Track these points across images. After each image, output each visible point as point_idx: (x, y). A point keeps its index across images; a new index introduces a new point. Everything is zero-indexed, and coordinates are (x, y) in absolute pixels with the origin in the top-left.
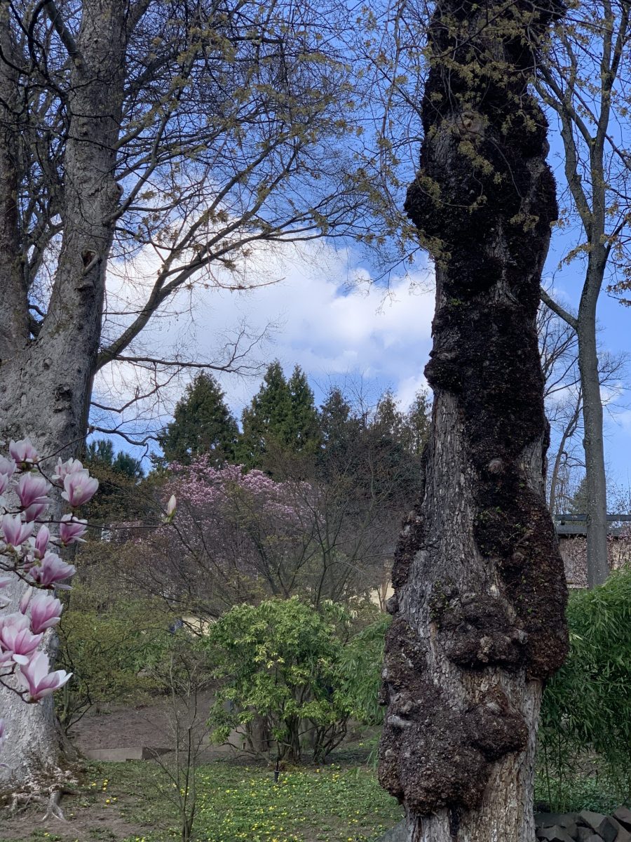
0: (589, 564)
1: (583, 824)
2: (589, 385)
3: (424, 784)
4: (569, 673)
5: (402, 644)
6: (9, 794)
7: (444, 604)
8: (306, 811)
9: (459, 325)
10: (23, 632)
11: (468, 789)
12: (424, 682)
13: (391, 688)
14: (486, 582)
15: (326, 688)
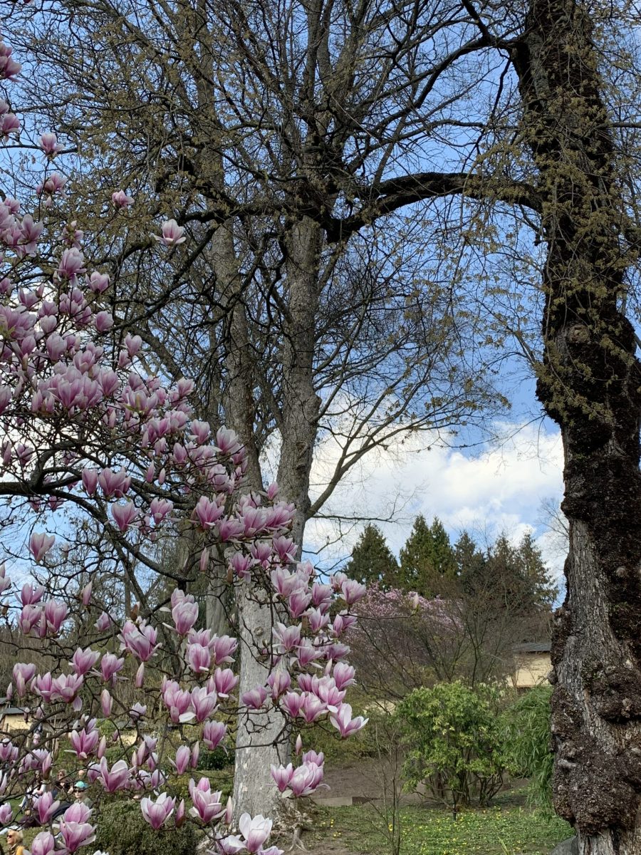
3: (591, 810)
5: (564, 706)
7: (593, 675)
8: (480, 842)
9: (584, 473)
10: (333, 690)
11: (624, 814)
12: (583, 733)
13: (558, 739)
14: (622, 658)
15: (485, 748)
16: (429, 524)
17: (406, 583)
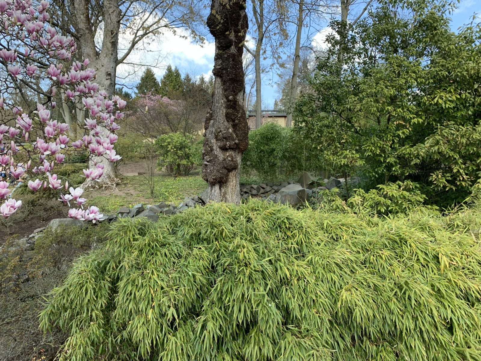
0: (256, 124)
1: (252, 188)
2: (258, 74)
3: (213, 178)
4: (250, 151)
5: (207, 144)
6: (102, 185)
7: (218, 134)
8: (183, 187)
9: (221, 58)
11: (223, 178)
12: (213, 153)
13: (204, 155)
14: (228, 128)
15: (187, 156)
16: (173, 68)
17: (163, 93)
